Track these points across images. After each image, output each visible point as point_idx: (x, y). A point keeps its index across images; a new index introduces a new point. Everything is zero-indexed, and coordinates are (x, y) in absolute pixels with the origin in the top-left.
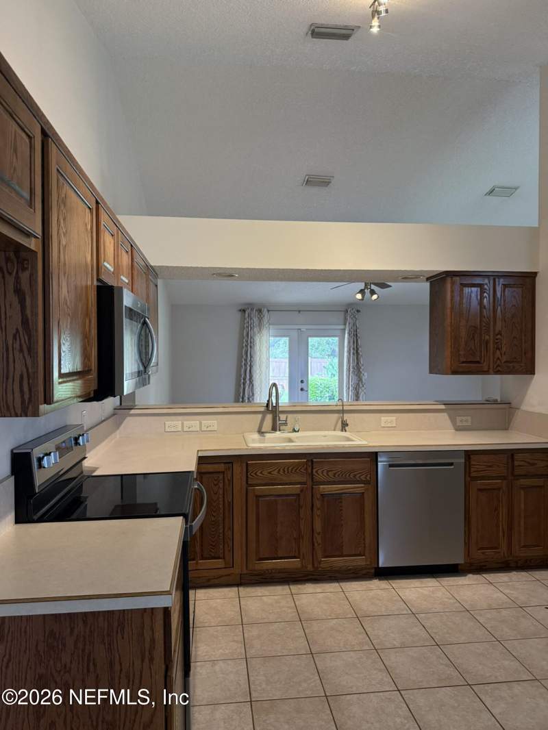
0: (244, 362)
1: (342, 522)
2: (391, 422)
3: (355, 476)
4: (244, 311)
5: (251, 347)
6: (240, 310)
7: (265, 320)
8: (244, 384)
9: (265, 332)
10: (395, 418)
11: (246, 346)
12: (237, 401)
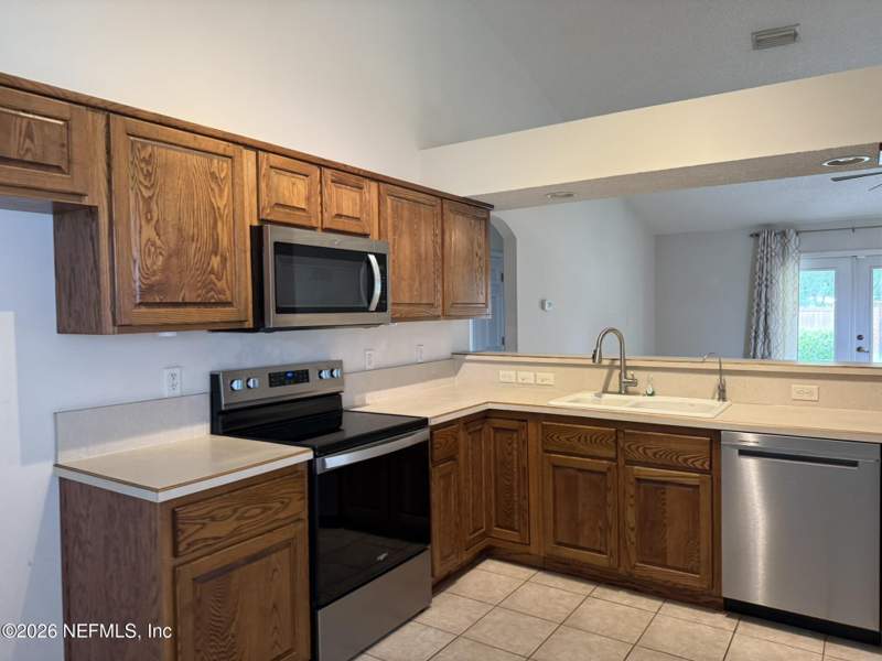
0: (756, 308)
1: (665, 521)
2: (811, 393)
3: (685, 460)
4: (757, 235)
5: (767, 286)
6: (752, 235)
7: (792, 245)
8: (756, 338)
9: (790, 264)
10: (815, 387)
11: (760, 285)
12: (746, 356)
